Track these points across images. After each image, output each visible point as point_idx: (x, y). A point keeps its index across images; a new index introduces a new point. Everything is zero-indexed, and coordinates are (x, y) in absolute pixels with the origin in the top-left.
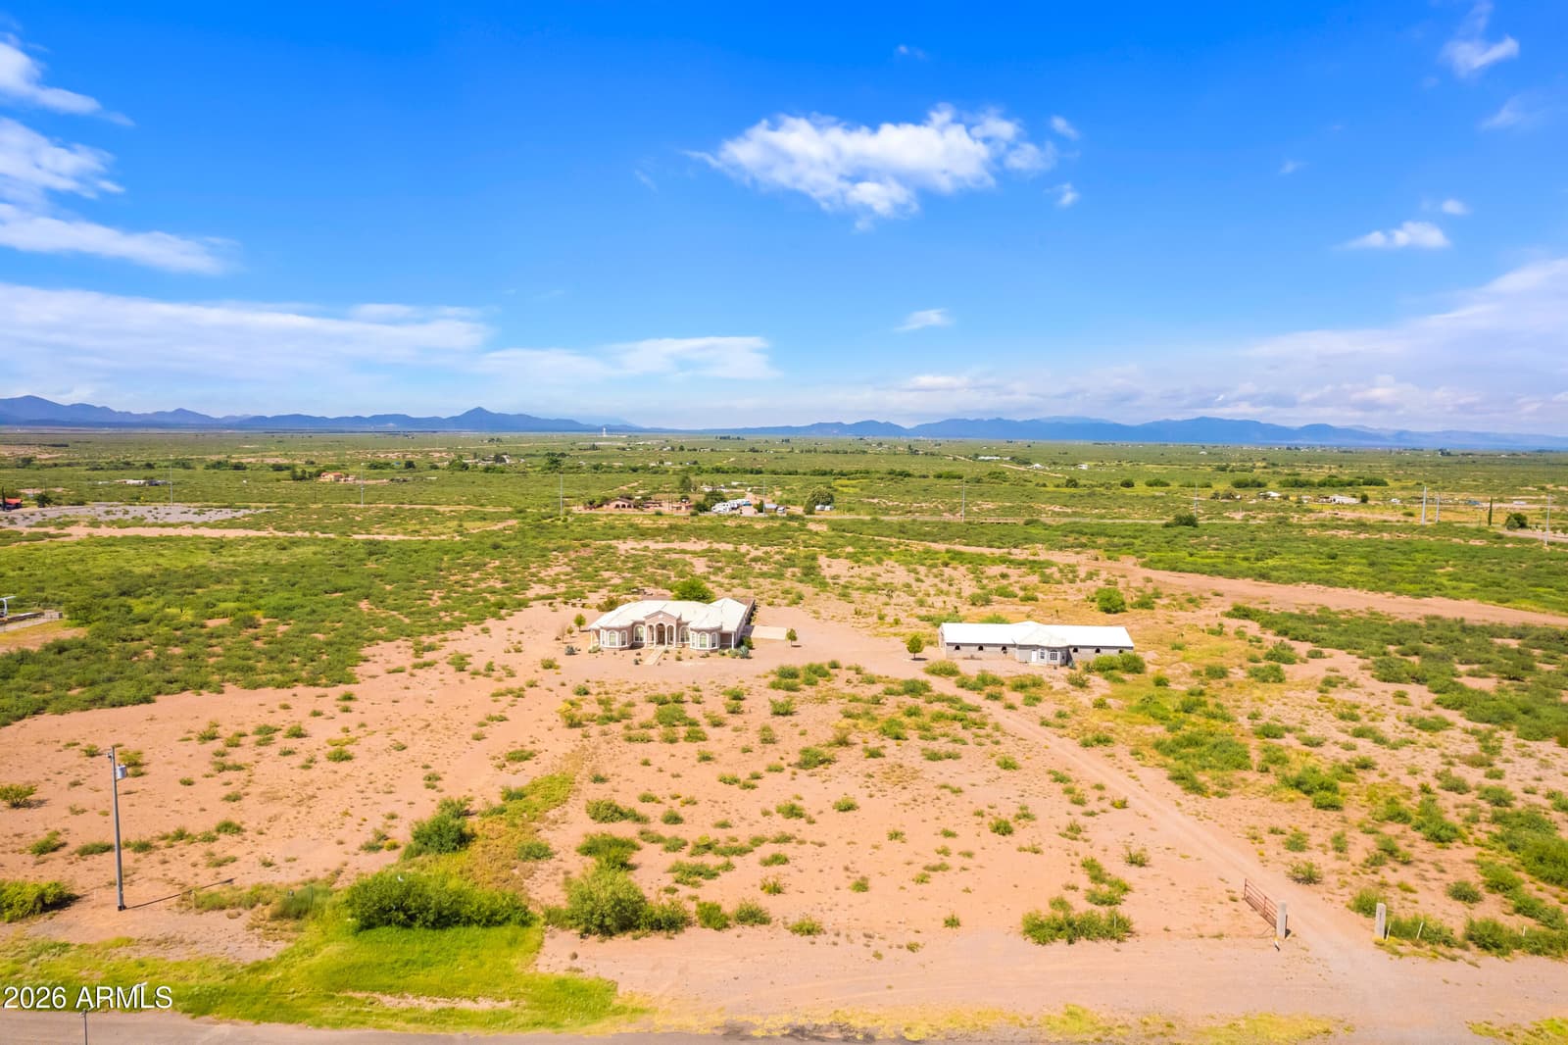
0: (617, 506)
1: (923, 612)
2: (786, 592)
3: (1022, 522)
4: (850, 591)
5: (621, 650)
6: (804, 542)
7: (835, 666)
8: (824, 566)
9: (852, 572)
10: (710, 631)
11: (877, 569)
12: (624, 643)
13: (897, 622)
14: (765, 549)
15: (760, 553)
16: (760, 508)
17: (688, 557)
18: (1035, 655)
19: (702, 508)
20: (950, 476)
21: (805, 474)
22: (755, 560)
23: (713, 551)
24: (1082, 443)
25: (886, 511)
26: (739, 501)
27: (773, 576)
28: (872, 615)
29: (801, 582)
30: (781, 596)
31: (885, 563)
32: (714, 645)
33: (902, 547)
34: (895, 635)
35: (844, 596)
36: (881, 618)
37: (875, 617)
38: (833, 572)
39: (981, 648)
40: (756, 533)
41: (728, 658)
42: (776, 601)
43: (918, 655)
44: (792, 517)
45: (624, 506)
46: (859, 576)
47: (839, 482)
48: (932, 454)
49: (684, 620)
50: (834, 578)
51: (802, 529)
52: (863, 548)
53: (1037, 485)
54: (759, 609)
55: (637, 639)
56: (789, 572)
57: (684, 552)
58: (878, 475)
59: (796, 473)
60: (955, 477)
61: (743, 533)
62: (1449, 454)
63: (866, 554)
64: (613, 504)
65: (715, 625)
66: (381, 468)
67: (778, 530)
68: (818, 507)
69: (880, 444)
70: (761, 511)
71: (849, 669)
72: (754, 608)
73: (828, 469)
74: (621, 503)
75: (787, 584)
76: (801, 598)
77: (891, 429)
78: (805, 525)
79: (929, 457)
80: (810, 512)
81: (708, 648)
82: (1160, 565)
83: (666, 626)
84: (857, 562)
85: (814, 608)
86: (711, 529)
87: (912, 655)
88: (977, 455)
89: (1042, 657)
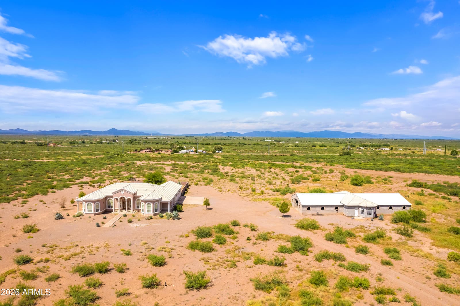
0: (146, 151)
1: (272, 187)
2: (205, 179)
3: (289, 155)
4: (234, 178)
5: (95, 214)
6: (212, 161)
7: (236, 224)
8: (221, 169)
9: (233, 171)
10: (153, 202)
11: (243, 169)
12: (97, 210)
13: (262, 193)
14: (197, 163)
15: (195, 164)
16: (196, 152)
17: (164, 166)
18: (357, 212)
19: (176, 152)
20: (258, 145)
21: (212, 144)
22: (192, 167)
23: (176, 164)
24: (293, 137)
25: (241, 153)
26: (190, 150)
27: (199, 172)
28: (248, 189)
29: (212, 174)
30: (202, 181)
31: (246, 168)
32: (156, 211)
33: (250, 163)
34: (264, 200)
35: (232, 180)
36: (254, 190)
37: (250, 190)
38: (226, 170)
39: (323, 208)
40: (194, 159)
41: (164, 220)
42: (199, 183)
43: (286, 214)
44: (208, 154)
45: (148, 152)
46: (237, 172)
47: (223, 146)
48: (251, 140)
49: (138, 194)
50: (226, 173)
51: (212, 157)
52: (235, 163)
53: (286, 146)
54: (190, 187)
55: (109, 207)
56: (206, 171)
57: (164, 164)
58: (235, 144)
59: (209, 144)
60: (260, 145)
61: (189, 158)
62: (397, 140)
63: (237, 165)
64: (144, 151)
65: (157, 197)
66: (74, 143)
67: (203, 157)
68: (217, 152)
69: (234, 138)
70: (197, 153)
71: (246, 226)
72: (188, 186)
73: (219, 143)
74: (147, 150)
75: (205, 175)
76: (212, 181)
77: (237, 134)
78: (213, 156)
79: (249, 140)
80: (214, 152)
81: (152, 212)
82: (353, 167)
83: (126, 199)
84: (234, 167)
85: (219, 186)
86: (177, 157)
87: (283, 214)
88: (264, 140)
89: (362, 213)
